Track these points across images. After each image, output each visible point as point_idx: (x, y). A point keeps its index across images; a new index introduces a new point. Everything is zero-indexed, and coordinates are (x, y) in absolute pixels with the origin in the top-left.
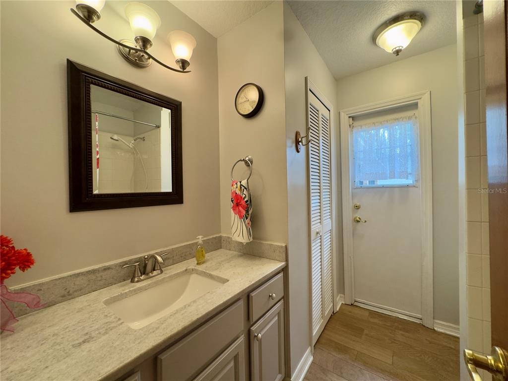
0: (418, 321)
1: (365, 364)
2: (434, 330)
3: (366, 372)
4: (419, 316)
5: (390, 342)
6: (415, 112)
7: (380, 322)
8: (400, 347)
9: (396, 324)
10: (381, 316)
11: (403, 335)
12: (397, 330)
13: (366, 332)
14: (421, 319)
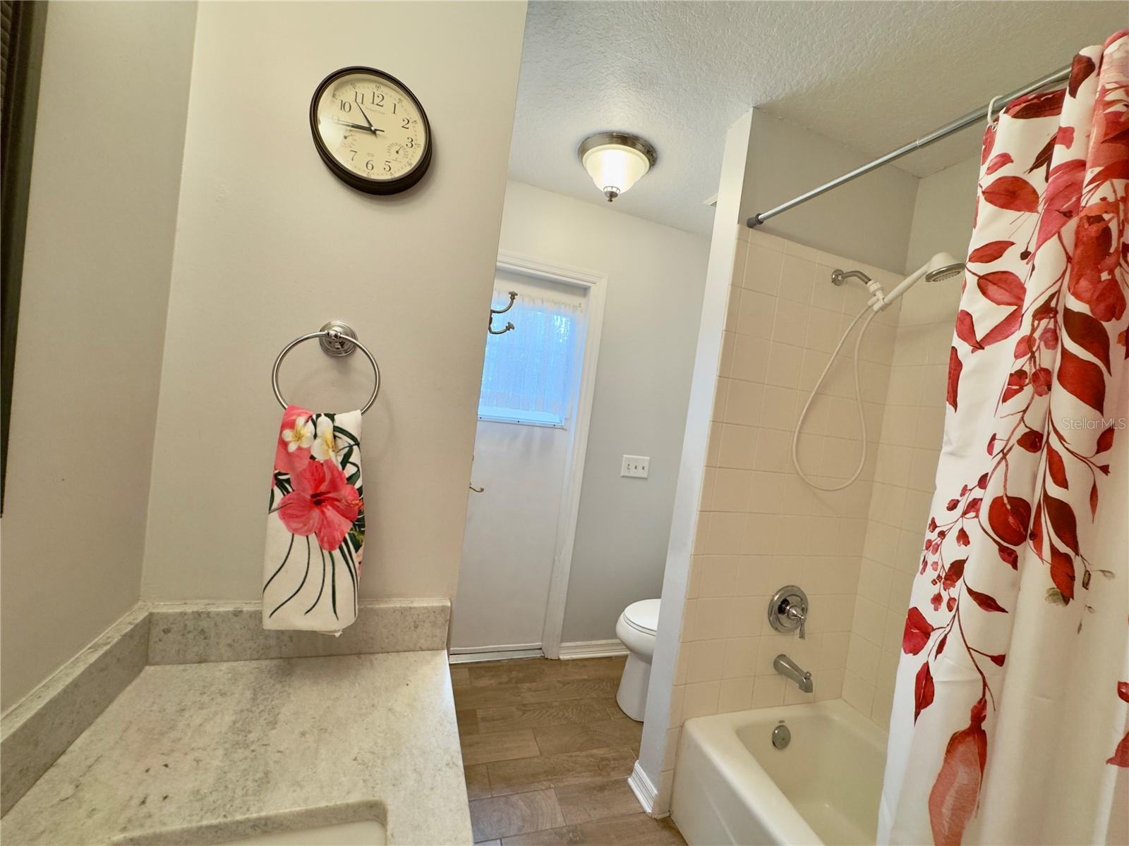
0: (537, 654)
1: (508, 781)
2: (559, 659)
3: (515, 798)
4: (538, 644)
5: (521, 713)
6: (582, 301)
7: (492, 681)
8: (536, 714)
9: (514, 674)
10: (489, 667)
11: (530, 690)
12: (519, 685)
13: (480, 713)
14: (540, 649)
